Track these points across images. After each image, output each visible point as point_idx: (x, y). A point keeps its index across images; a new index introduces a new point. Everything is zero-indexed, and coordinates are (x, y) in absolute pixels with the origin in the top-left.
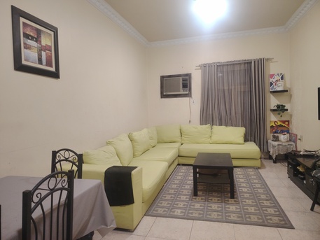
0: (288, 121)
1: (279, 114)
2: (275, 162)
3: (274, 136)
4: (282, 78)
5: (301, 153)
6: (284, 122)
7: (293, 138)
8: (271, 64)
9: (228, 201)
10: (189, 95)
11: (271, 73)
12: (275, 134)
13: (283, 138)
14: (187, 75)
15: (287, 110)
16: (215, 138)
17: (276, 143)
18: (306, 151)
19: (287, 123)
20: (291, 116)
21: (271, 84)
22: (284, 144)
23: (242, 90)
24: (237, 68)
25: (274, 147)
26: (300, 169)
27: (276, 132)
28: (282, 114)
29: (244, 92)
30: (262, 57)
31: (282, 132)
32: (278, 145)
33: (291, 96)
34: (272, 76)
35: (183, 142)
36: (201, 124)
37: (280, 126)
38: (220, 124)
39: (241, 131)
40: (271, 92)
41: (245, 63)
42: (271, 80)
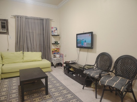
0: (59, 49)
1: (56, 45)
2: (55, 67)
3: (54, 56)
4: (56, 29)
5: (70, 62)
6: (57, 49)
7: (61, 56)
8: (52, 22)
9: (45, 97)
10: (7, 33)
11: (52, 27)
12: (55, 55)
13: (58, 56)
14: (5, 20)
15: (59, 44)
16: (25, 59)
17: (55, 59)
18: (72, 61)
19: (58, 49)
20: (60, 46)
21: (52, 32)
22: (59, 59)
23: (39, 33)
24: (36, 21)
25: (55, 60)
26: (71, 69)
27: (54, 54)
28: (57, 45)
29: (40, 34)
30: (48, 18)
31: (57, 53)
32: (57, 59)
33: (60, 38)
34: (52, 28)
35: (3, 63)
36: (16, 51)
37: (56, 51)
38: (28, 51)
39: (39, 54)
40: (52, 35)
41: (40, 19)
42: (52, 30)
